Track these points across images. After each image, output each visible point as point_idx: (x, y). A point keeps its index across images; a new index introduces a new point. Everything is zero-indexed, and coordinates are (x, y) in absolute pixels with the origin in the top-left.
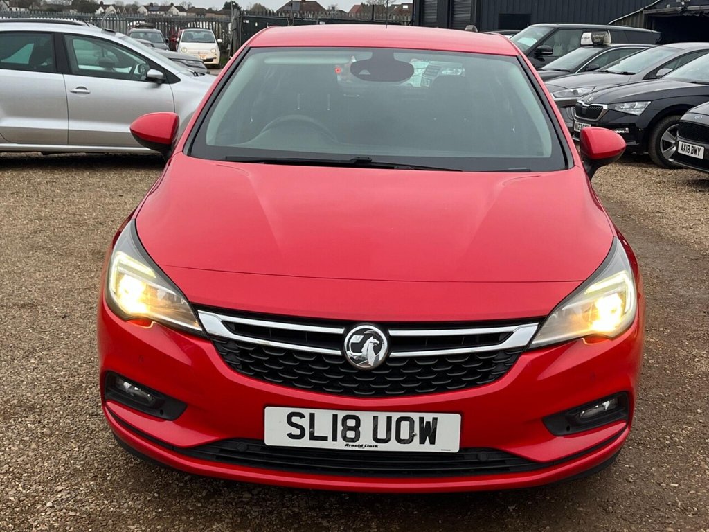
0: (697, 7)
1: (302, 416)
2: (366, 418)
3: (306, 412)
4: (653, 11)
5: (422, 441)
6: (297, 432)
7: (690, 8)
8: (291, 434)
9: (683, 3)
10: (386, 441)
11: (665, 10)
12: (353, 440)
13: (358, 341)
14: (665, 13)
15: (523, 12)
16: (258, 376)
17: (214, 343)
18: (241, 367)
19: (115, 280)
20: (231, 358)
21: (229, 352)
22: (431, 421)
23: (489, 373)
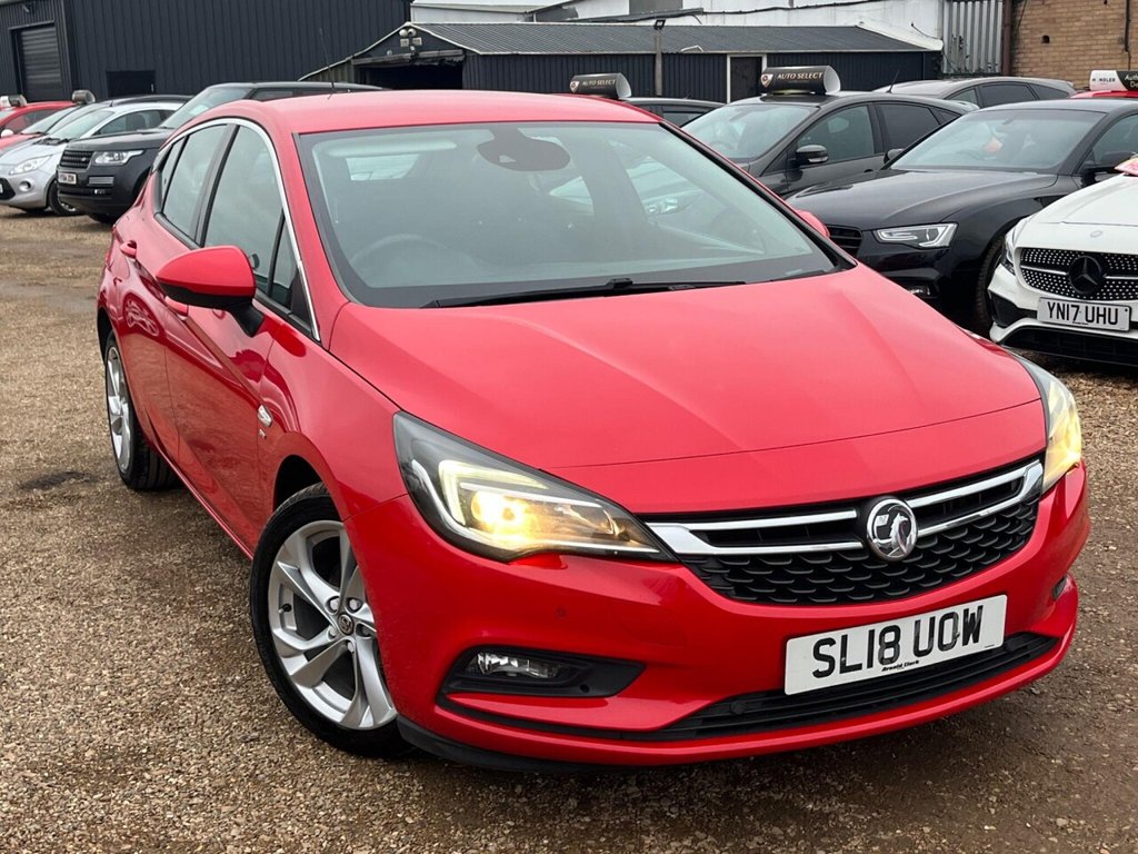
0: (434, 53)
1: (831, 642)
2: (906, 625)
3: (836, 635)
4: (368, 60)
5: (965, 642)
6: (824, 666)
7: (423, 54)
8: (818, 671)
9: (413, 48)
10: (926, 652)
11: (386, 58)
12: (891, 660)
13: (885, 523)
14: (384, 63)
15: (142, 68)
16: (764, 600)
17: (687, 565)
18: (733, 592)
19: (458, 504)
20: (717, 581)
21: (711, 574)
22: (976, 611)
23: (1016, 534)
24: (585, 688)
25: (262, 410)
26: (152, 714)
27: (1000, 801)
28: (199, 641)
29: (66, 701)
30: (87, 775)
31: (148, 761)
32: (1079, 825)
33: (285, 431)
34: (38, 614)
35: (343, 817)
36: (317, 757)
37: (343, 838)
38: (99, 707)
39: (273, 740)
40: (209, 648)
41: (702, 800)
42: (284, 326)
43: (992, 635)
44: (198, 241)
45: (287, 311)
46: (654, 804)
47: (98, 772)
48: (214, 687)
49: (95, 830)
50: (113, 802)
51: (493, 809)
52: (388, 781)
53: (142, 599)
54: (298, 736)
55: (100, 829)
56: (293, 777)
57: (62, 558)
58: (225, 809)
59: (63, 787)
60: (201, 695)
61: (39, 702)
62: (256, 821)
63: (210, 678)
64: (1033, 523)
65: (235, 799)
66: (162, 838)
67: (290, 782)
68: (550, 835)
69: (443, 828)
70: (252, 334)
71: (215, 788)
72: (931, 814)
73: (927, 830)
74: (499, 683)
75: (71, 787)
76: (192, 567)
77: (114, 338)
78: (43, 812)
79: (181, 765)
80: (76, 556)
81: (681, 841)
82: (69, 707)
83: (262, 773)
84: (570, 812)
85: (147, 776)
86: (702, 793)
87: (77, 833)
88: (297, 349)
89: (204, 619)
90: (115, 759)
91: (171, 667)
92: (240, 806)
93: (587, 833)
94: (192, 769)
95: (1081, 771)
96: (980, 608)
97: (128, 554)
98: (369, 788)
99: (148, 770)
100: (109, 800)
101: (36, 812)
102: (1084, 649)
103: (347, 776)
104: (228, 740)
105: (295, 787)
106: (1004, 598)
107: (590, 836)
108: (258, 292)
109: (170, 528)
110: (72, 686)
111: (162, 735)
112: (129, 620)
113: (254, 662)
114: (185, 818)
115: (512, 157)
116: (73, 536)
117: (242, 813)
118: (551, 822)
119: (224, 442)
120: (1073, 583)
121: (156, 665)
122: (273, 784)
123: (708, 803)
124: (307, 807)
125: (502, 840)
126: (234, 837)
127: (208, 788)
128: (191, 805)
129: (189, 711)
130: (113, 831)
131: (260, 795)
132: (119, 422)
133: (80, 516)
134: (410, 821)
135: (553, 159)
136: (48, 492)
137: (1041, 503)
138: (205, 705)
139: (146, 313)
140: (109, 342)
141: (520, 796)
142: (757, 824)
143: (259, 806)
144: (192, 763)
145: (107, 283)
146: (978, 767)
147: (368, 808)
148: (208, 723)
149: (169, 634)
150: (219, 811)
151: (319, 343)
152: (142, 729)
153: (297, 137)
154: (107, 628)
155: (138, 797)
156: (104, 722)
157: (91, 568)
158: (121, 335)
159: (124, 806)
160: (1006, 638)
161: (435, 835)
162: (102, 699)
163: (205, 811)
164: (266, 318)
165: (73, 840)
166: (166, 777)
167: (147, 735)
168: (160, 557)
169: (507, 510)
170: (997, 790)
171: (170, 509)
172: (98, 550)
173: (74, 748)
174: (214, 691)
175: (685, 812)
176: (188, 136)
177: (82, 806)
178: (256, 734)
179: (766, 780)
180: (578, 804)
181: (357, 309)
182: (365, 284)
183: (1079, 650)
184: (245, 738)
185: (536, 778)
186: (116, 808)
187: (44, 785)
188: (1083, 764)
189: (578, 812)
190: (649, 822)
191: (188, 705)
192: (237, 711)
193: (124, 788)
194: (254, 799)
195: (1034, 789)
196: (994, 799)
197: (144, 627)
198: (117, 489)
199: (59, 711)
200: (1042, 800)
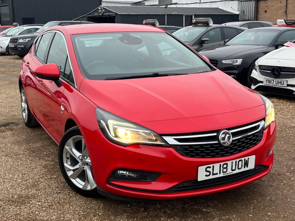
0: (108, 14)
1: (210, 167)
2: (229, 163)
3: (211, 166)
4: (90, 15)
5: (244, 167)
6: (208, 174)
7: (105, 14)
8: (206, 175)
9: (102, 12)
10: (235, 170)
11: (95, 15)
12: (225, 172)
13: (224, 137)
14: (95, 16)
15: (31, 17)
16: (192, 156)
17: (172, 147)
18: (185, 154)
19: (113, 131)
20: (180, 152)
21: (179, 150)
22: (247, 159)
23: (258, 139)
24: (146, 179)
25: (62, 107)
26: (32, 186)
27: (254, 209)
28: (45, 167)
29: (10, 183)
30: (15, 202)
31: (31, 198)
32: (274, 215)
33: (68, 112)
34: (3, 160)
35: (82, 213)
36: (76, 197)
37: (82, 218)
38: (18, 184)
39: (64, 193)
40: (47, 169)
41: (176, 208)
42: (67, 85)
43: (252, 165)
44: (45, 62)
45: (68, 81)
46: (164, 209)
47: (18, 201)
48: (49, 179)
49: (17, 217)
50: (22, 209)
51: (122, 211)
52: (94, 204)
53: (30, 156)
54: (71, 192)
55: (18, 216)
56: (69, 203)
57: (9, 145)
58: (51, 211)
59: (9, 205)
60: (45, 181)
61: (3, 183)
62: (59, 214)
63: (48, 177)
64: (262, 136)
65: (54, 208)
66: (35, 219)
67: (68, 204)
68: (137, 218)
69: (109, 216)
70: (59, 87)
71: (49, 205)
72: (236, 212)
73: (234, 216)
74: (123, 178)
75: (11, 205)
76: (43, 147)
77: (23, 87)
78: (3, 212)
79: (40, 199)
80: (13, 144)
81: (171, 219)
82: (10, 184)
83: (61, 201)
84: (142, 212)
85: (31, 202)
86: (176, 206)
87: (12, 217)
88: (71, 91)
89: (46, 161)
90: (23, 198)
91: (37, 174)
92: (55, 210)
93: (146, 217)
94: (43, 201)
95: (274, 201)
96: (248, 158)
97: (27, 144)
98: (90, 206)
99: (31, 201)
100: (21, 209)
101: (1, 212)
102: (275, 169)
103: (84, 202)
104: (52, 193)
105: (70, 205)
106: (254, 156)
107: (147, 218)
108: (61, 76)
109: (38, 137)
110: (11, 179)
111: (35, 192)
112: (26, 161)
113: (59, 172)
114: (41, 213)
115: (128, 41)
116: (12, 139)
117: (56, 212)
118: (137, 214)
119: (52, 115)
120: (272, 152)
121: (34, 173)
122: (64, 204)
123: (178, 209)
124: (73, 210)
125: (124, 219)
126: (54, 218)
127: (47, 206)
128: (42, 210)
129: (42, 185)
130: (22, 217)
131: (60, 207)
132: (25, 109)
133: (14, 134)
134: (100, 214)
135: (138, 41)
136: (5, 128)
137: (264, 131)
138: (46, 184)
139: (32, 81)
140: (22, 89)
141: (129, 208)
142: (191, 214)
143: (60, 210)
144: (43, 199)
145: (21, 73)
146: (248, 199)
147: (89, 211)
148: (47, 188)
149: (37, 165)
150: (50, 211)
151: (77, 89)
152: (30, 190)
153: (71, 35)
154: (21, 163)
155: (29, 208)
156: (20, 188)
157: (17, 147)
158: (25, 87)
159: (25, 210)
160: (255, 166)
161: (107, 218)
162: (19, 182)
163: (46, 211)
164: (63, 82)
165: (11, 219)
166: (36, 203)
167: (31, 192)
168: (35, 145)
169: (126, 133)
170: (253, 206)
171: (38, 132)
172: (19, 143)
173: (12, 195)
174: (49, 180)
175: (172, 211)
176: (43, 35)
177: (14, 210)
178: (60, 191)
179: (193, 203)
180: (144, 210)
181: (87, 80)
182: (89, 74)
183: (274, 169)
184: (57, 192)
185: (133, 203)
186: (23, 211)
187: (4, 205)
188: (275, 199)
189: (143, 212)
190: (163, 214)
191: (42, 184)
192: (55, 185)
193: (25, 205)
194: (59, 208)
195: (262, 205)
196: (252, 208)
197: (30, 163)
198: (24, 127)
199: (8, 185)
200: (264, 208)
